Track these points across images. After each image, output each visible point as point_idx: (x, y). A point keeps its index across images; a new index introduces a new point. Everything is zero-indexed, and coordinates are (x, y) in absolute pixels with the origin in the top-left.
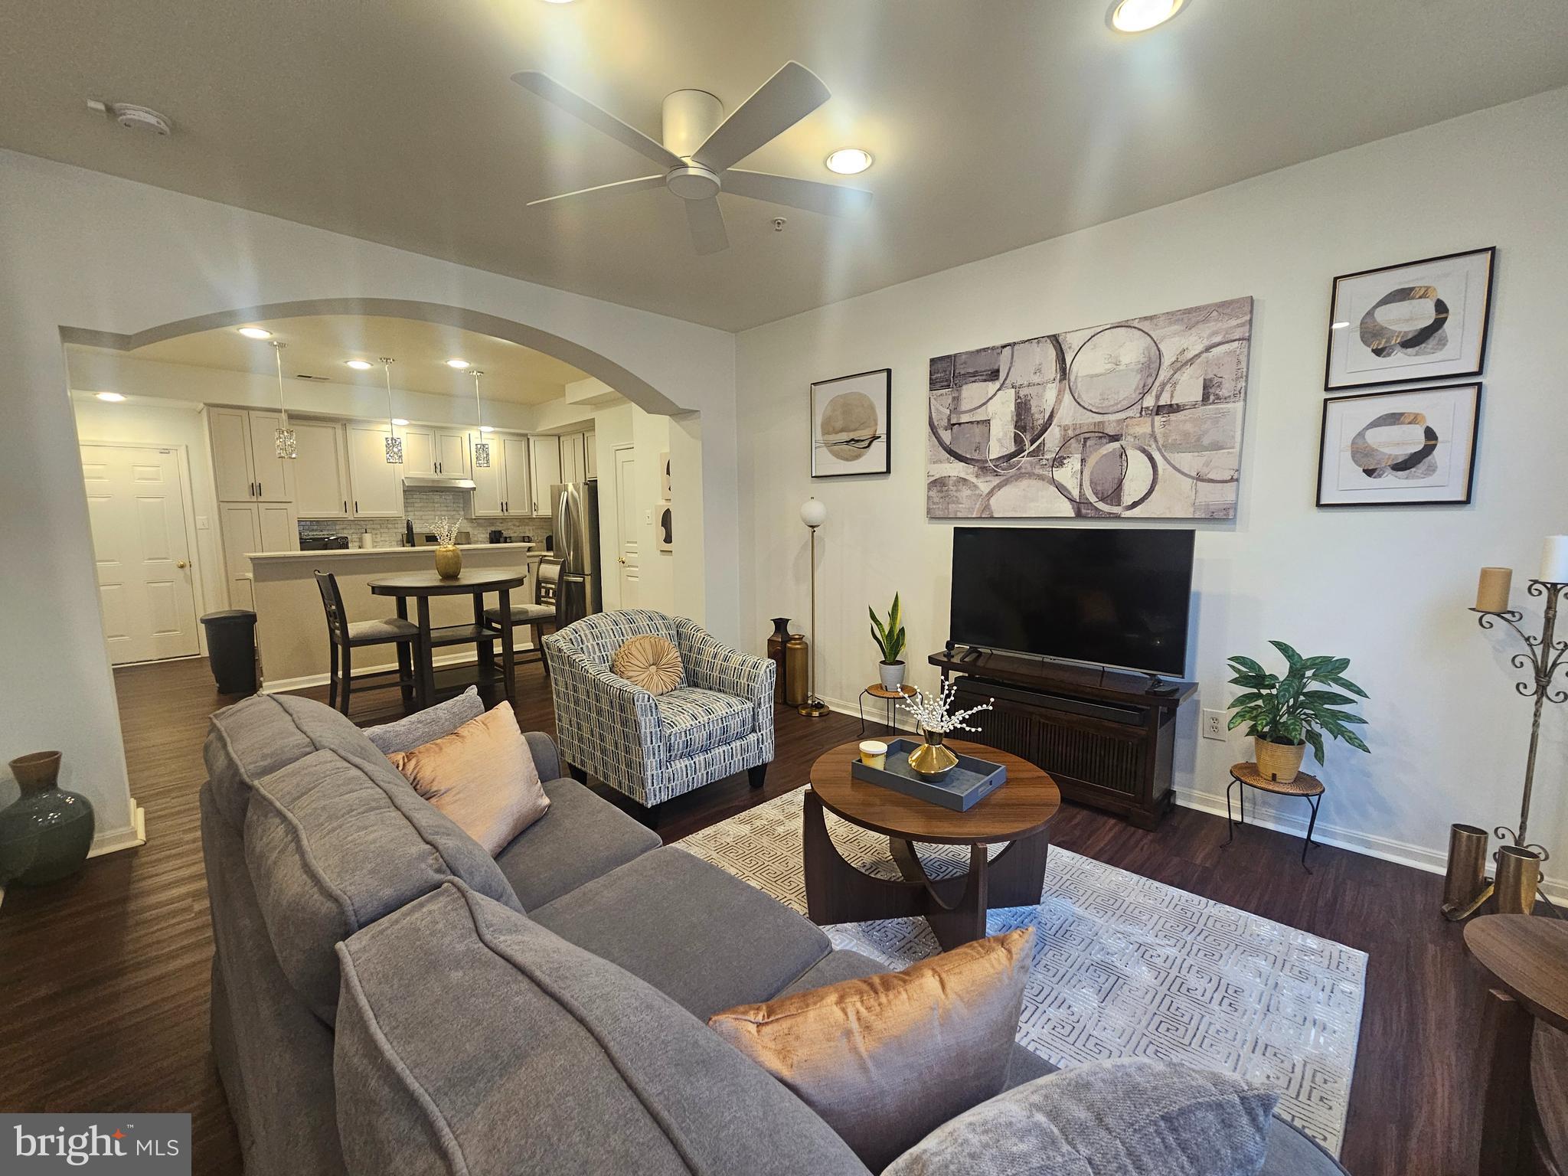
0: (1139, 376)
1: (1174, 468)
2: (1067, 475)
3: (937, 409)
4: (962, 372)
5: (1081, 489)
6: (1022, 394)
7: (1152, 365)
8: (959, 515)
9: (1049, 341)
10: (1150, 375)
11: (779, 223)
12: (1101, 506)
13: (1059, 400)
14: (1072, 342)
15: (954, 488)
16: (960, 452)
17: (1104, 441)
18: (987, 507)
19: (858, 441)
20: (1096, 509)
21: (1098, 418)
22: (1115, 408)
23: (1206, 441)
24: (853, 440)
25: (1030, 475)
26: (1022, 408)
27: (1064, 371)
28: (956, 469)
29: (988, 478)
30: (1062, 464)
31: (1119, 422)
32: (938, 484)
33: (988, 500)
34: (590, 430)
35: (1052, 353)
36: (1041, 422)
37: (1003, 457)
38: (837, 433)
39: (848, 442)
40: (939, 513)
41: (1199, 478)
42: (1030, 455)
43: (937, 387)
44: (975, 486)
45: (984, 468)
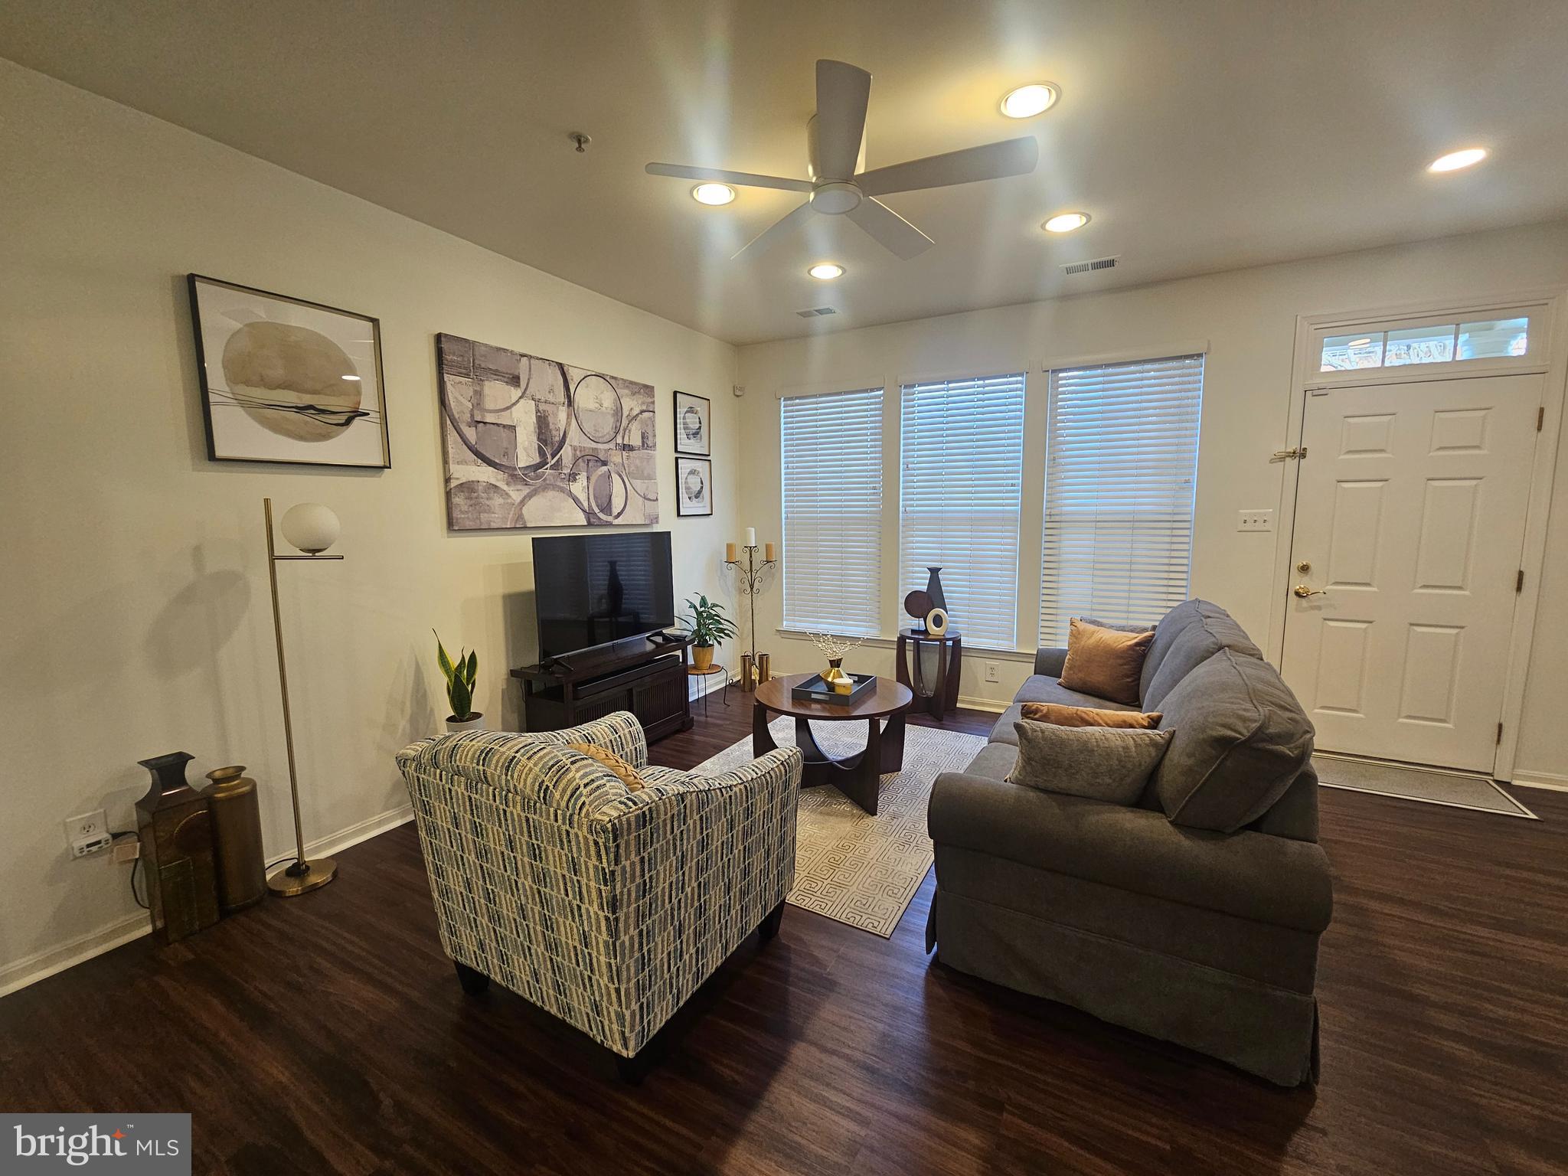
1: (634, 489)
2: (578, 488)
3: (456, 398)
4: (483, 366)
5: (588, 501)
6: (541, 408)
7: (618, 412)
8: (494, 525)
9: (557, 367)
10: (618, 421)
12: (601, 516)
13: (568, 424)
14: (574, 375)
15: (485, 495)
16: (488, 455)
17: (599, 464)
18: (520, 517)
19: (326, 412)
20: (599, 518)
21: (594, 445)
22: (604, 440)
23: (645, 473)
24: (311, 407)
25: (554, 487)
26: (542, 423)
27: (570, 402)
28: (484, 474)
29: (519, 487)
30: (575, 480)
31: (605, 450)
32: (463, 489)
33: (521, 509)
35: (561, 379)
36: (557, 439)
37: (530, 466)
38: (271, 387)
39: (300, 409)
40: (469, 524)
41: (645, 497)
42: (552, 468)
43: (453, 371)
44: (507, 494)
45: (513, 475)
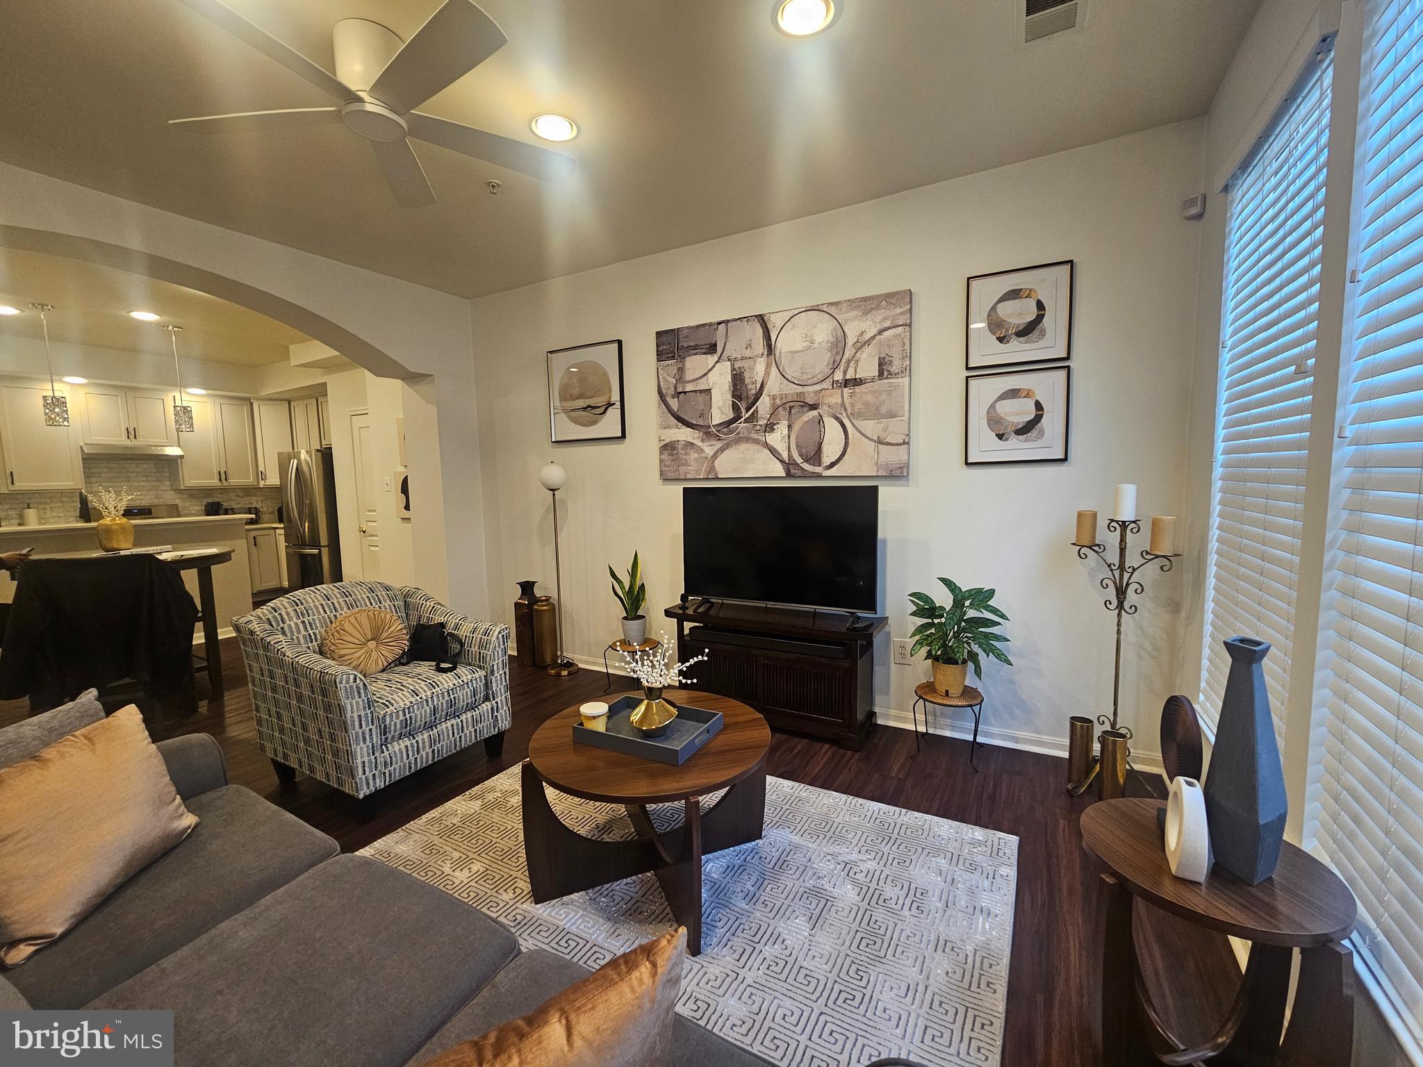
0: (829, 354)
1: (860, 432)
2: (777, 439)
3: (665, 379)
4: (685, 346)
5: (789, 451)
6: (736, 366)
7: (839, 344)
8: (689, 476)
9: (756, 320)
10: (838, 353)
11: (493, 186)
12: (806, 466)
13: (767, 373)
14: (776, 321)
15: (682, 452)
16: (686, 418)
17: (805, 409)
18: (712, 468)
19: (594, 408)
20: (802, 469)
21: (800, 389)
22: (812, 381)
23: (883, 410)
24: (589, 406)
25: (748, 440)
26: (738, 379)
27: (770, 348)
28: (684, 434)
29: (712, 443)
30: (772, 430)
31: (815, 392)
32: (668, 448)
33: (713, 462)
34: (322, 396)
35: (759, 331)
36: (753, 392)
37: (723, 423)
38: (574, 400)
39: (584, 409)
40: (671, 475)
41: (880, 442)
42: (746, 421)
43: (663, 358)
44: (701, 449)
45: (708, 433)
